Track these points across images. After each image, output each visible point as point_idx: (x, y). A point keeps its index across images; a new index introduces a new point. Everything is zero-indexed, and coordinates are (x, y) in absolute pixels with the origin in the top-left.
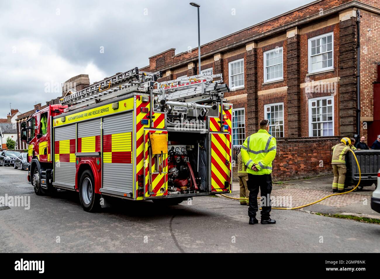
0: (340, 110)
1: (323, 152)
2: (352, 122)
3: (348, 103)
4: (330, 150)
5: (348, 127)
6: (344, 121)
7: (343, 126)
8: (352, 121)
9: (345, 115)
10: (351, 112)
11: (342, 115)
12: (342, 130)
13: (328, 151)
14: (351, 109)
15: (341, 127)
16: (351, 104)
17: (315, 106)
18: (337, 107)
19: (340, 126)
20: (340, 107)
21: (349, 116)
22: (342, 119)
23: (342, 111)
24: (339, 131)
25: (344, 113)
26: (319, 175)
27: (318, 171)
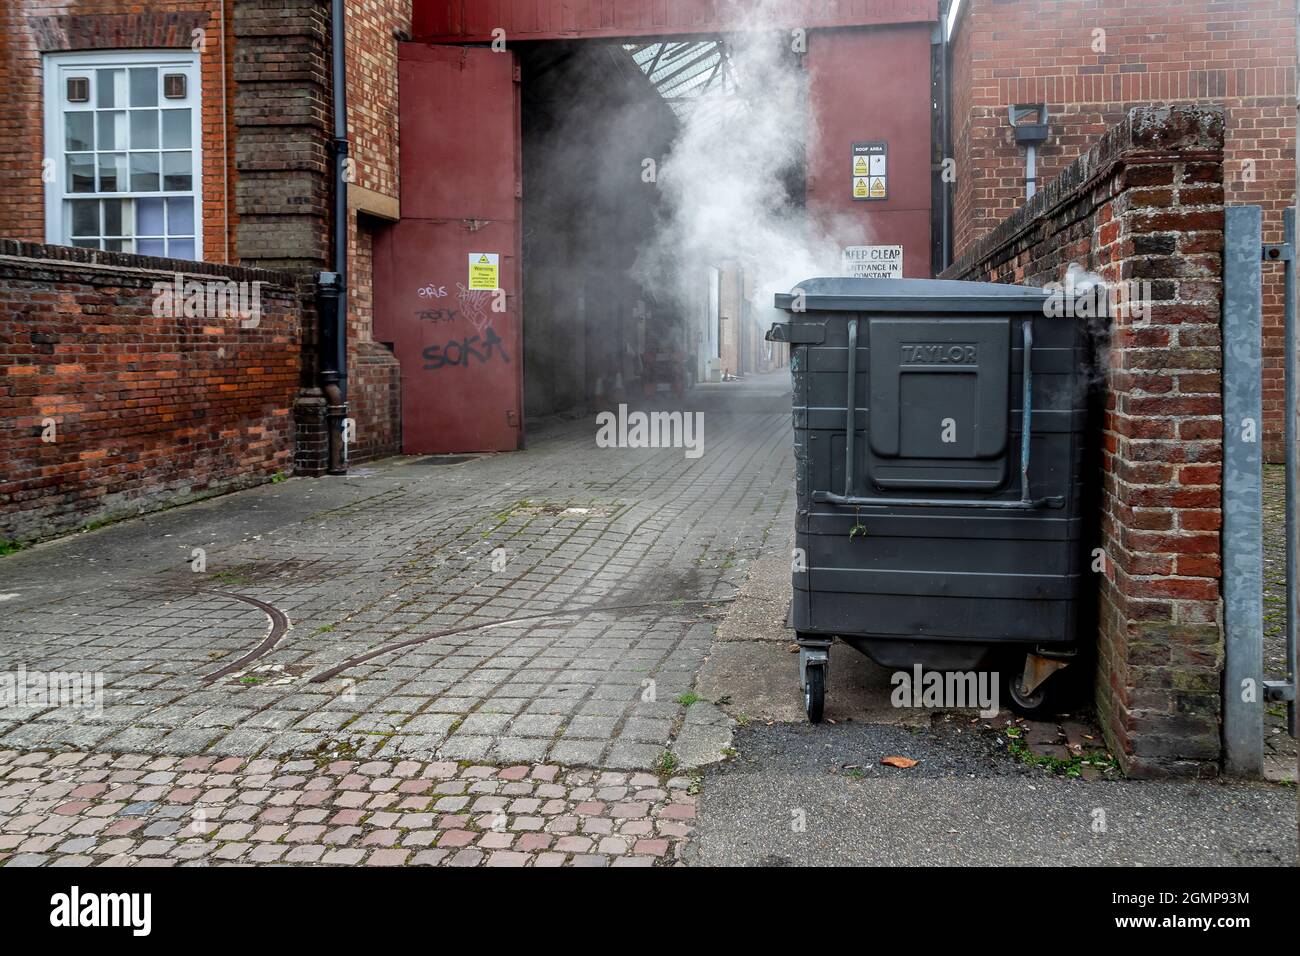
0: (237, 129)
1: (134, 357)
2: (307, 200)
3: (285, 93)
4: (183, 349)
5: (284, 226)
6: (261, 192)
7: (254, 219)
8: (308, 194)
9: (269, 162)
10: (300, 147)
11: (250, 157)
12: (252, 243)
13: (168, 350)
14: (298, 128)
15: (244, 229)
16: (298, 104)
17: (87, 100)
18: (219, 113)
19: (236, 218)
20: (237, 112)
21: (289, 170)
22: (250, 183)
23: (250, 138)
24: (231, 250)
25: (263, 147)
26: (101, 516)
27: (95, 485)
